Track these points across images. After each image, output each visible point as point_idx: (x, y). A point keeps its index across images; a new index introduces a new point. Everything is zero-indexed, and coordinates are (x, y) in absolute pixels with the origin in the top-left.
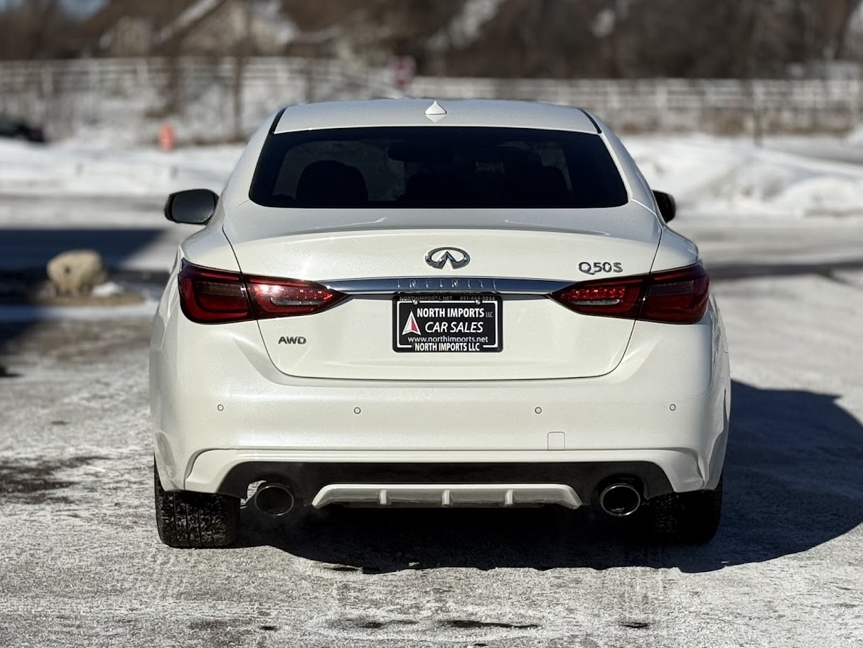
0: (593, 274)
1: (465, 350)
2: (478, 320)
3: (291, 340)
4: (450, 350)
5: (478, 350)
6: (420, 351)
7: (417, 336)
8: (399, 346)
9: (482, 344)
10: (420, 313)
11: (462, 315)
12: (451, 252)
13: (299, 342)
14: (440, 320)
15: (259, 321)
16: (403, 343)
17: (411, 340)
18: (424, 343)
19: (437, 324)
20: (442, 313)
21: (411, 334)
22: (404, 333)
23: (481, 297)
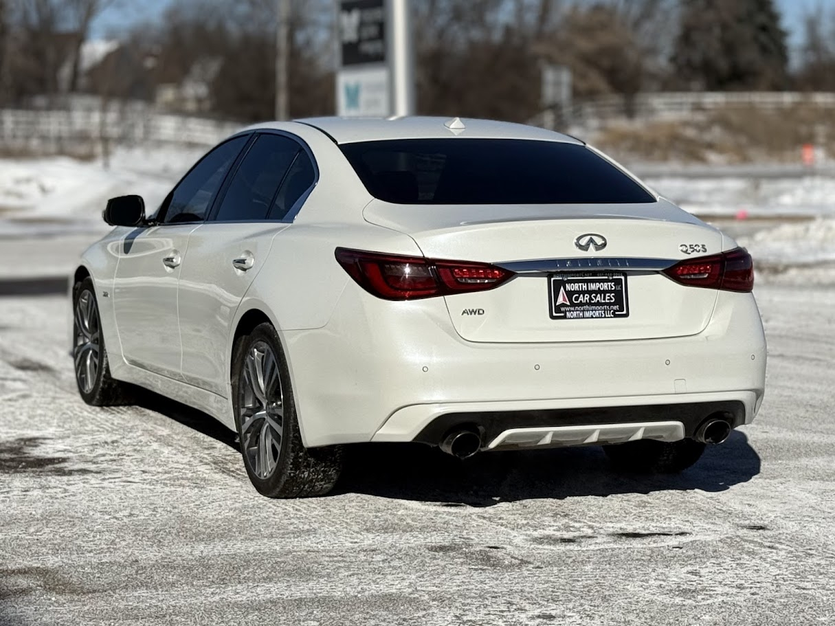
0: (689, 254)
1: (603, 316)
2: (610, 292)
3: (473, 312)
4: (592, 317)
5: (612, 316)
6: (571, 318)
7: (567, 306)
8: (554, 314)
9: (615, 311)
10: (568, 287)
11: (599, 288)
12: (594, 237)
13: (479, 314)
14: (583, 293)
15: (445, 297)
16: (557, 312)
17: (563, 309)
18: (573, 311)
19: (582, 296)
20: (585, 287)
21: (563, 305)
22: (557, 304)
23: (613, 273)
